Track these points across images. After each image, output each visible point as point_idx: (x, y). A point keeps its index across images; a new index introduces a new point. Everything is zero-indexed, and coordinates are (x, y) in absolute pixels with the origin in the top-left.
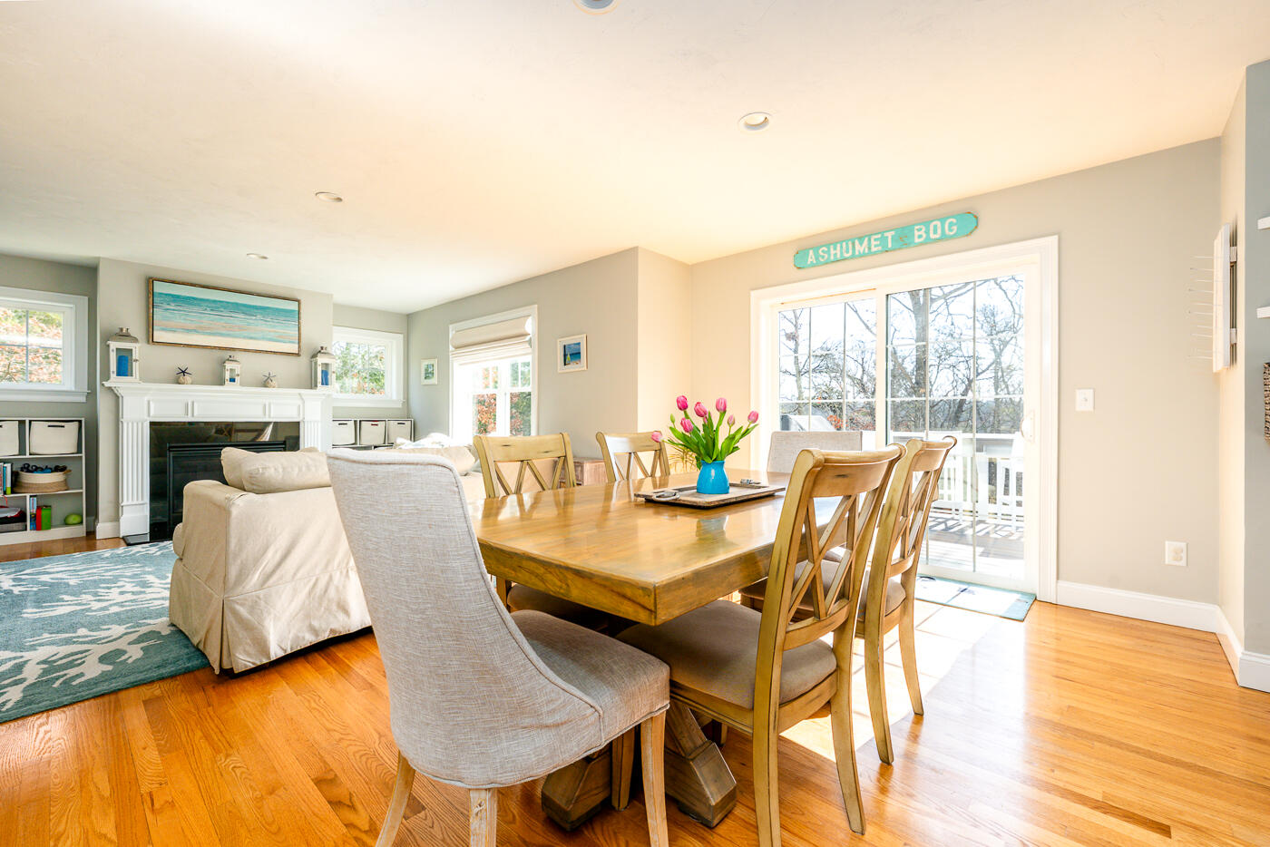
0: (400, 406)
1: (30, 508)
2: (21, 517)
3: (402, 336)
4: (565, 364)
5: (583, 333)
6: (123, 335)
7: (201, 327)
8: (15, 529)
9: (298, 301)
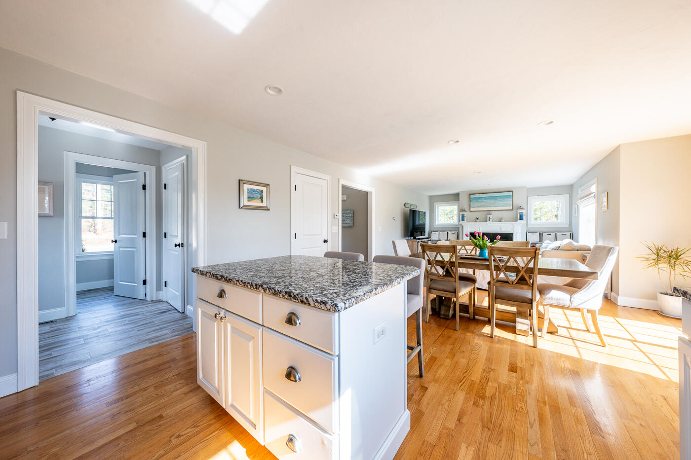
0: (567, 226)
3: (568, 195)
6: (463, 210)
7: (482, 205)
9: (512, 191)
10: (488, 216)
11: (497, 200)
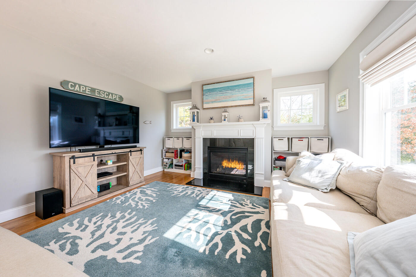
0: (323, 129)
1: (184, 163)
3: (324, 84)
7: (216, 100)
9: (253, 78)
10: (223, 114)
11: (234, 91)
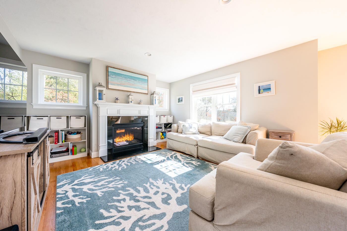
0: (168, 111)
1: (70, 147)
2: (67, 150)
3: (169, 89)
4: (259, 93)
5: (273, 80)
6: (100, 85)
8: (65, 155)
9: (148, 76)
11: (136, 81)
